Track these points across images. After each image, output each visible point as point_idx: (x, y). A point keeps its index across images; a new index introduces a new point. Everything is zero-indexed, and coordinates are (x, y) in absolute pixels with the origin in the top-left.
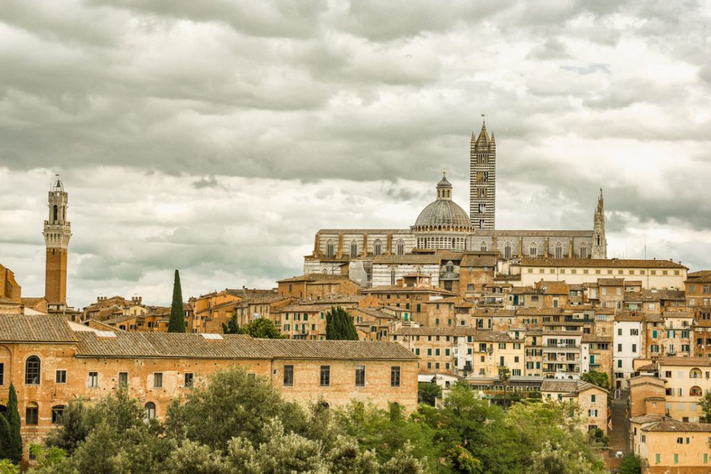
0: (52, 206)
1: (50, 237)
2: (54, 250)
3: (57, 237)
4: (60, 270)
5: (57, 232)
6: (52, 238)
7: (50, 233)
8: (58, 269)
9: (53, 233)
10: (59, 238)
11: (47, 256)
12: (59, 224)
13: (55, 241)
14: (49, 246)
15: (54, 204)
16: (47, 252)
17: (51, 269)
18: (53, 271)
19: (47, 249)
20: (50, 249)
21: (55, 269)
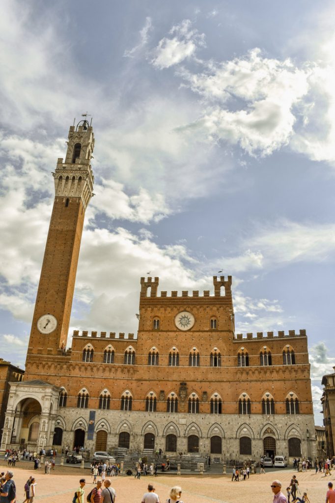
0: (73, 144)
1: (64, 181)
2: (68, 200)
3: (76, 181)
4: (74, 231)
5: (78, 175)
6: (66, 184)
7: (65, 175)
8: (71, 228)
9: (71, 175)
10: (79, 184)
11: (55, 209)
12: (82, 164)
13: (72, 188)
14: (61, 195)
15: (76, 141)
16: (56, 203)
17: (59, 228)
18: (62, 232)
19: (56, 197)
20: (62, 198)
21: (66, 228)
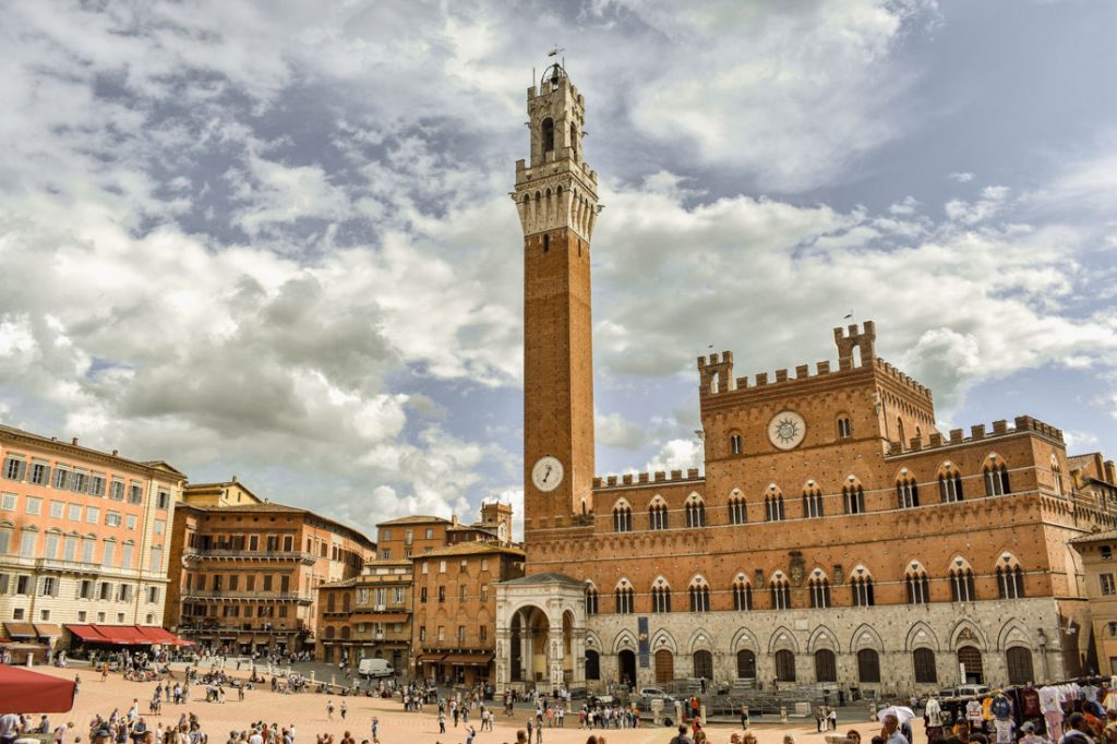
0: (539, 123)
1: (533, 204)
2: (546, 238)
3: (554, 198)
4: (566, 294)
5: (554, 184)
6: (538, 207)
7: (533, 190)
8: (561, 290)
9: (542, 188)
10: (560, 201)
11: (528, 260)
12: (559, 159)
13: (549, 212)
14: (533, 231)
15: (543, 115)
16: (527, 250)
17: (540, 294)
18: (546, 301)
19: (526, 238)
20: (534, 237)
21: (551, 293)
